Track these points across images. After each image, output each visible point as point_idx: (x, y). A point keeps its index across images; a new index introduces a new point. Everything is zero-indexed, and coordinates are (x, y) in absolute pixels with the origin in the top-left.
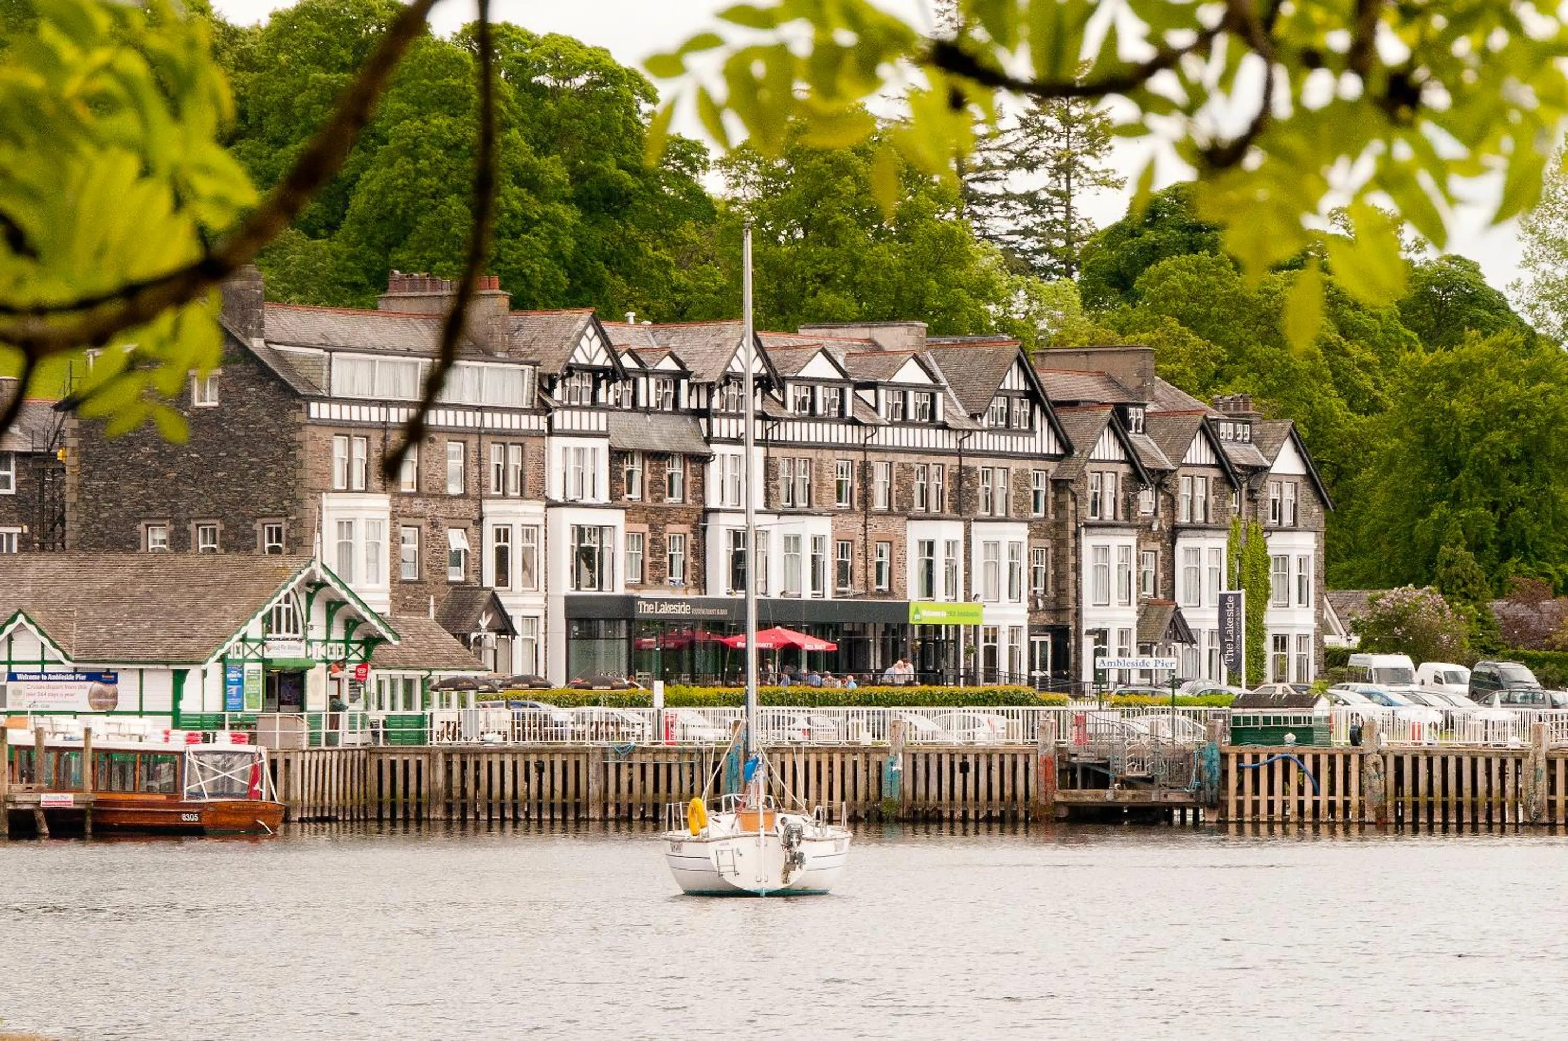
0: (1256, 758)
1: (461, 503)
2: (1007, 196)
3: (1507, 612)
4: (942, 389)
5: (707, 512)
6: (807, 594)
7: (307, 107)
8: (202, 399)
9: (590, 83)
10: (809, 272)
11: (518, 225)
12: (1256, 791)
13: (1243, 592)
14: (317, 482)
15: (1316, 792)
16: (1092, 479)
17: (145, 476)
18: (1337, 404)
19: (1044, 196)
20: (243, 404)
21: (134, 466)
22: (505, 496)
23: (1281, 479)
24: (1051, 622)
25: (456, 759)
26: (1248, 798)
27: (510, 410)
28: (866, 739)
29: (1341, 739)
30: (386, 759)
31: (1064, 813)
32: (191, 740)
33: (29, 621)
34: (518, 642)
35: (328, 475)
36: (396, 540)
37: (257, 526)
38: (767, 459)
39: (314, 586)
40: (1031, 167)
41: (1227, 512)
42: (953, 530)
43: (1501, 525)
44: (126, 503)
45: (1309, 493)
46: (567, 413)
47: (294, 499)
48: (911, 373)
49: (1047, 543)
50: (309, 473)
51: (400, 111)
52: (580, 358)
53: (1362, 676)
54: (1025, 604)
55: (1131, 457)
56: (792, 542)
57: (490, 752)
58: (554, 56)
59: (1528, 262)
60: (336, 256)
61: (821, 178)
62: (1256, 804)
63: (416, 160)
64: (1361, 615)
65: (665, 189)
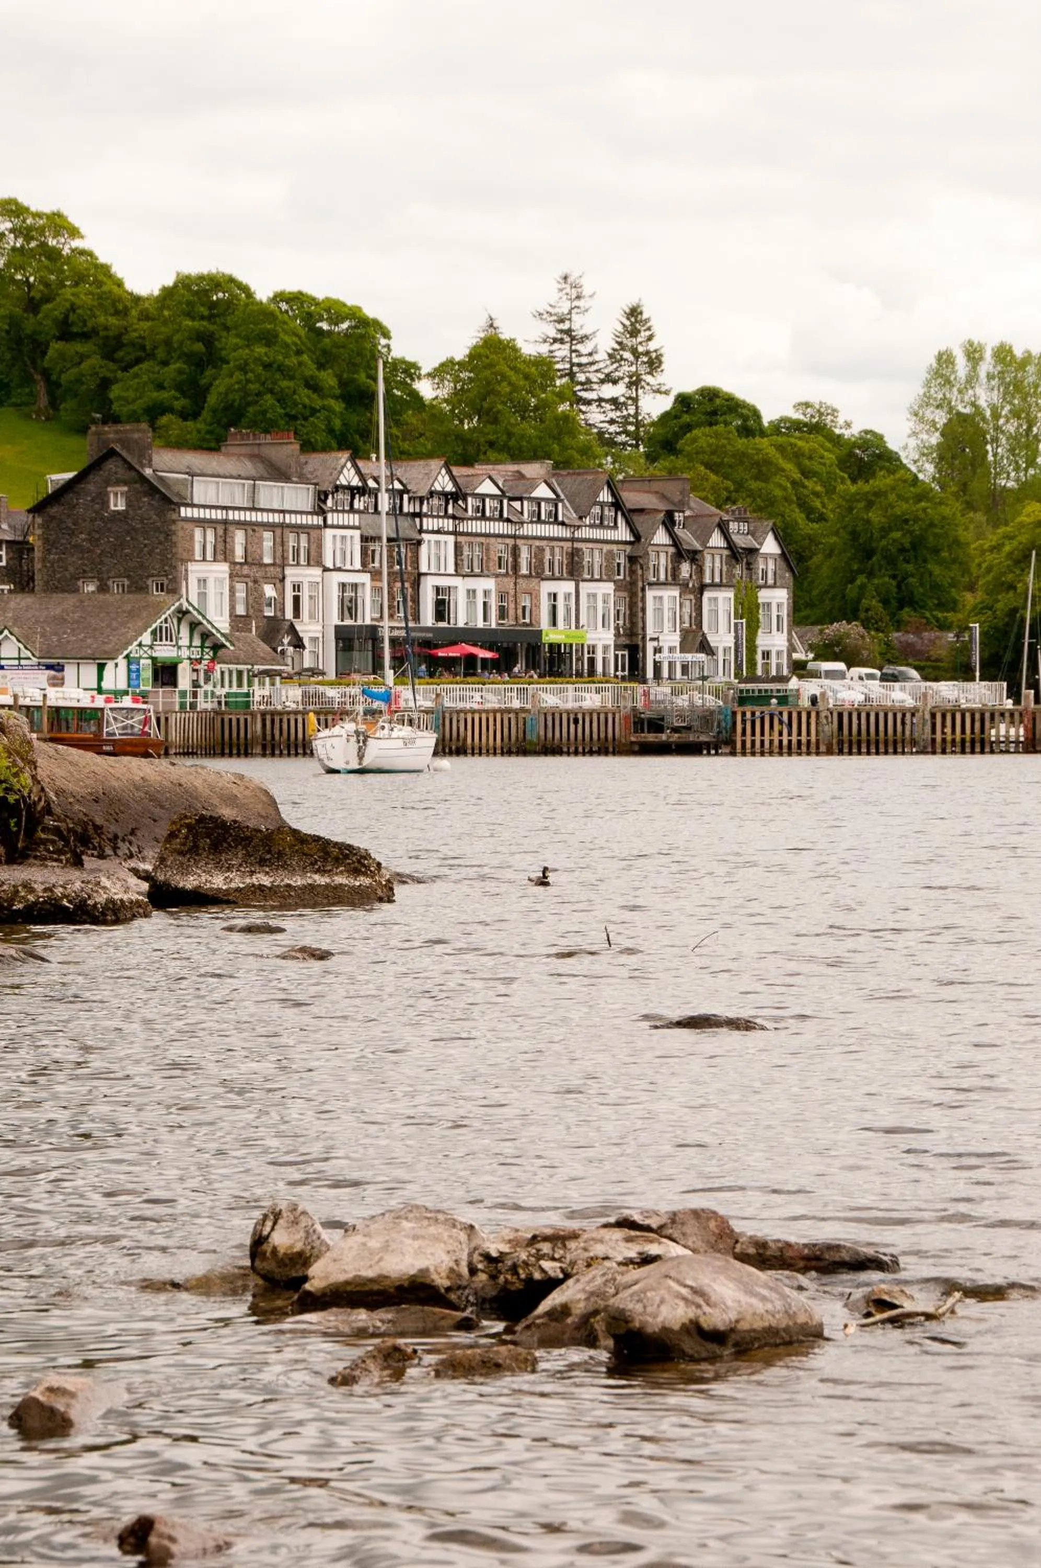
0: (753, 714)
1: (272, 569)
2: (600, 400)
3: (903, 639)
4: (562, 501)
5: (420, 575)
6: (480, 624)
7: (181, 343)
8: (116, 505)
9: (349, 327)
10: (482, 440)
11: (307, 413)
12: (753, 734)
13: (744, 621)
14: (185, 556)
15: (790, 734)
16: (652, 555)
17: (82, 552)
18: (799, 517)
19: (622, 400)
20: (140, 508)
21: (76, 546)
22: (298, 564)
23: (766, 557)
24: (628, 642)
25: (268, 717)
26: (748, 739)
27: (301, 513)
28: (516, 704)
29: (805, 703)
30: (226, 718)
31: (636, 748)
32: (108, 701)
33: (11, 633)
34: (306, 653)
35: (191, 551)
36: (232, 591)
37: (149, 582)
38: (456, 543)
39: (182, 614)
40: (615, 382)
41: (734, 576)
42: (568, 587)
43: (899, 586)
44: (71, 569)
45: (783, 565)
46: (335, 515)
47: (171, 566)
48: (543, 491)
49: (625, 594)
50: (180, 550)
51: (237, 344)
52: (343, 481)
53: (815, 675)
54: (612, 631)
55: (676, 542)
56: (471, 593)
57: (289, 713)
58: (328, 310)
59: (914, 434)
60: (199, 431)
61: (488, 383)
62: (753, 742)
63: (246, 373)
64: (815, 640)
65: (395, 391)
